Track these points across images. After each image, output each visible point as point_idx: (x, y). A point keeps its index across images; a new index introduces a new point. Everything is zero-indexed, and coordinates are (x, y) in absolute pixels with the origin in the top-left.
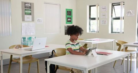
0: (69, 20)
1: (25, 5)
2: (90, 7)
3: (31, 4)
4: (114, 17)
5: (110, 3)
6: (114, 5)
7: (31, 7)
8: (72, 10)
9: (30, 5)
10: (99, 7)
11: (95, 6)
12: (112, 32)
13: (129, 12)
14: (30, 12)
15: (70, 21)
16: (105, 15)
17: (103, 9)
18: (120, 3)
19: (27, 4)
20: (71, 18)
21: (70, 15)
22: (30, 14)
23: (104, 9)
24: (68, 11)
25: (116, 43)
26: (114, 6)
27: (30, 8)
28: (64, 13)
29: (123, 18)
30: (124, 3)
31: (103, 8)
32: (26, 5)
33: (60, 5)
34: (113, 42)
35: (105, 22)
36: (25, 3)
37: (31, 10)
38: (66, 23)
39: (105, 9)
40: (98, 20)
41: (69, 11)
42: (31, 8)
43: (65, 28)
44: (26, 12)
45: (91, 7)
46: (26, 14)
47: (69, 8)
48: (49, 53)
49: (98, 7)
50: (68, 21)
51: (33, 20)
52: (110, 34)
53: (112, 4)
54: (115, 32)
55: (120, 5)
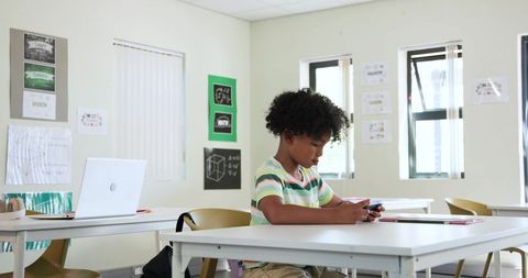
0: (221, 123)
1: (26, 45)
2: (313, 67)
3: (53, 43)
4: (417, 108)
5: (402, 49)
6: (415, 60)
7: (53, 56)
8: (234, 81)
9: (49, 48)
10: (351, 67)
11: (334, 63)
12: (413, 173)
13: (484, 85)
14: (49, 77)
15: (227, 130)
16: (380, 102)
17: (370, 74)
18: (443, 49)
19: (38, 42)
20: (229, 116)
21: (225, 103)
22: (50, 88)
23: (376, 73)
24: (216, 87)
25: (449, 204)
26: (415, 65)
27: (50, 58)
28: (203, 95)
29: (460, 111)
30: (460, 47)
31: (372, 70)
32: (32, 44)
33: (184, 59)
34: (425, 208)
35: (382, 130)
36: (28, 37)
37: (52, 71)
38: (210, 139)
39: (378, 77)
40: (353, 126)
41: (223, 87)
42: (53, 62)
43: (206, 158)
44: (31, 75)
45: (319, 71)
46: (28, 85)
47: (223, 72)
48: (133, 273)
49: (347, 69)
50: (218, 129)
51: (62, 115)
52: (404, 181)
53: (410, 53)
54: (428, 175)
55: (443, 57)
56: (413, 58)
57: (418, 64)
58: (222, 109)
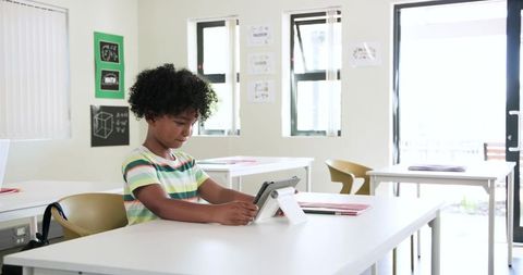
0: (108, 80)
2: (201, 27)
4: (299, 70)
5: (285, 12)
6: (298, 23)
8: (122, 38)
10: (237, 27)
11: (221, 24)
12: (294, 132)
13: (360, 50)
15: (115, 87)
16: (265, 63)
17: (255, 35)
18: (324, 14)
20: (116, 74)
21: (112, 60)
23: (261, 35)
24: (102, 44)
26: (298, 28)
29: (339, 74)
30: (339, 13)
31: (257, 32)
33: (67, 14)
34: (306, 168)
35: (266, 90)
38: (97, 96)
39: (263, 38)
40: (238, 84)
41: (110, 45)
43: (92, 115)
45: (206, 30)
47: (109, 29)
49: (234, 28)
50: (105, 87)
52: (286, 138)
53: (293, 17)
54: (308, 133)
55: (324, 21)
56: (296, 21)
57: (301, 27)
58: (109, 66)
